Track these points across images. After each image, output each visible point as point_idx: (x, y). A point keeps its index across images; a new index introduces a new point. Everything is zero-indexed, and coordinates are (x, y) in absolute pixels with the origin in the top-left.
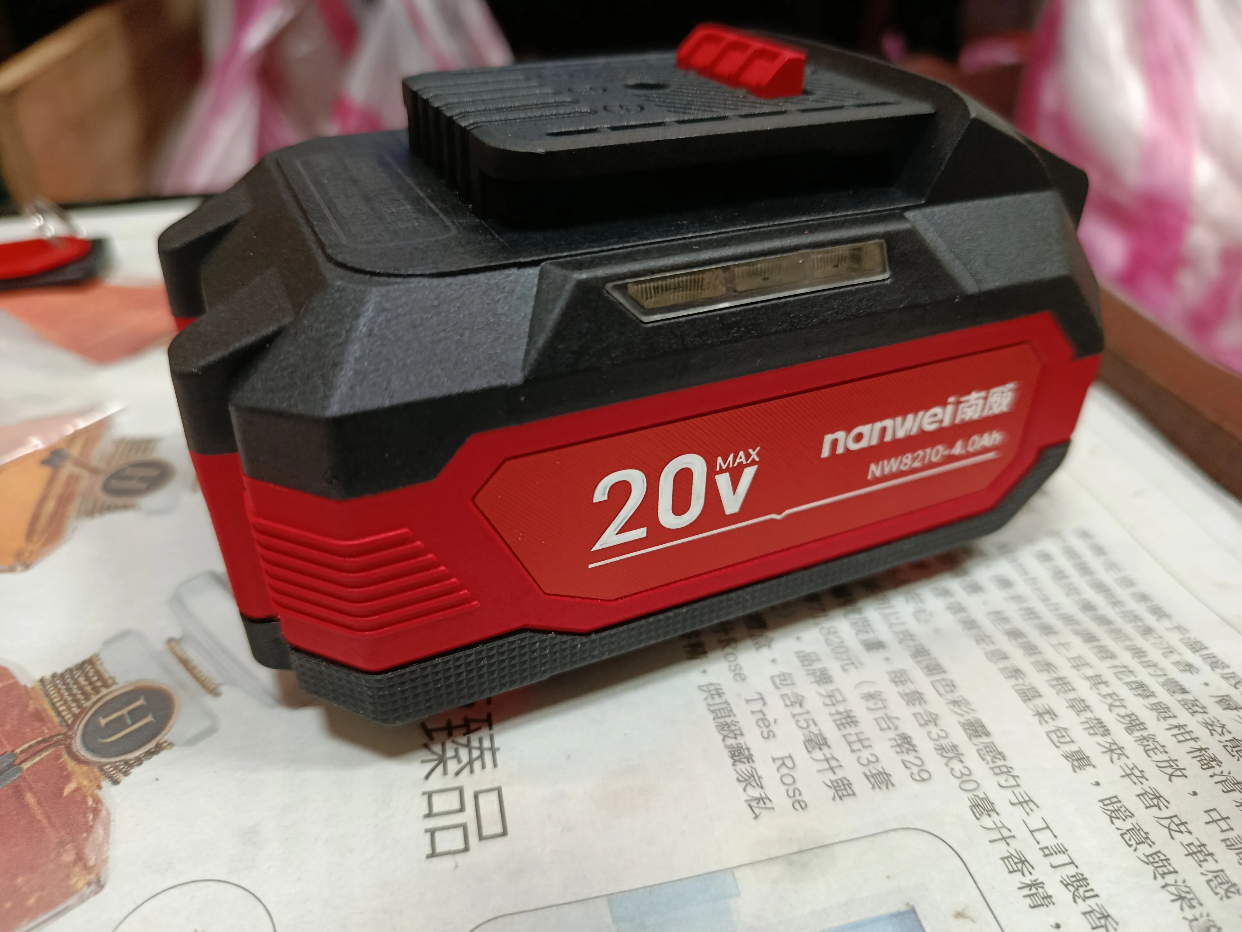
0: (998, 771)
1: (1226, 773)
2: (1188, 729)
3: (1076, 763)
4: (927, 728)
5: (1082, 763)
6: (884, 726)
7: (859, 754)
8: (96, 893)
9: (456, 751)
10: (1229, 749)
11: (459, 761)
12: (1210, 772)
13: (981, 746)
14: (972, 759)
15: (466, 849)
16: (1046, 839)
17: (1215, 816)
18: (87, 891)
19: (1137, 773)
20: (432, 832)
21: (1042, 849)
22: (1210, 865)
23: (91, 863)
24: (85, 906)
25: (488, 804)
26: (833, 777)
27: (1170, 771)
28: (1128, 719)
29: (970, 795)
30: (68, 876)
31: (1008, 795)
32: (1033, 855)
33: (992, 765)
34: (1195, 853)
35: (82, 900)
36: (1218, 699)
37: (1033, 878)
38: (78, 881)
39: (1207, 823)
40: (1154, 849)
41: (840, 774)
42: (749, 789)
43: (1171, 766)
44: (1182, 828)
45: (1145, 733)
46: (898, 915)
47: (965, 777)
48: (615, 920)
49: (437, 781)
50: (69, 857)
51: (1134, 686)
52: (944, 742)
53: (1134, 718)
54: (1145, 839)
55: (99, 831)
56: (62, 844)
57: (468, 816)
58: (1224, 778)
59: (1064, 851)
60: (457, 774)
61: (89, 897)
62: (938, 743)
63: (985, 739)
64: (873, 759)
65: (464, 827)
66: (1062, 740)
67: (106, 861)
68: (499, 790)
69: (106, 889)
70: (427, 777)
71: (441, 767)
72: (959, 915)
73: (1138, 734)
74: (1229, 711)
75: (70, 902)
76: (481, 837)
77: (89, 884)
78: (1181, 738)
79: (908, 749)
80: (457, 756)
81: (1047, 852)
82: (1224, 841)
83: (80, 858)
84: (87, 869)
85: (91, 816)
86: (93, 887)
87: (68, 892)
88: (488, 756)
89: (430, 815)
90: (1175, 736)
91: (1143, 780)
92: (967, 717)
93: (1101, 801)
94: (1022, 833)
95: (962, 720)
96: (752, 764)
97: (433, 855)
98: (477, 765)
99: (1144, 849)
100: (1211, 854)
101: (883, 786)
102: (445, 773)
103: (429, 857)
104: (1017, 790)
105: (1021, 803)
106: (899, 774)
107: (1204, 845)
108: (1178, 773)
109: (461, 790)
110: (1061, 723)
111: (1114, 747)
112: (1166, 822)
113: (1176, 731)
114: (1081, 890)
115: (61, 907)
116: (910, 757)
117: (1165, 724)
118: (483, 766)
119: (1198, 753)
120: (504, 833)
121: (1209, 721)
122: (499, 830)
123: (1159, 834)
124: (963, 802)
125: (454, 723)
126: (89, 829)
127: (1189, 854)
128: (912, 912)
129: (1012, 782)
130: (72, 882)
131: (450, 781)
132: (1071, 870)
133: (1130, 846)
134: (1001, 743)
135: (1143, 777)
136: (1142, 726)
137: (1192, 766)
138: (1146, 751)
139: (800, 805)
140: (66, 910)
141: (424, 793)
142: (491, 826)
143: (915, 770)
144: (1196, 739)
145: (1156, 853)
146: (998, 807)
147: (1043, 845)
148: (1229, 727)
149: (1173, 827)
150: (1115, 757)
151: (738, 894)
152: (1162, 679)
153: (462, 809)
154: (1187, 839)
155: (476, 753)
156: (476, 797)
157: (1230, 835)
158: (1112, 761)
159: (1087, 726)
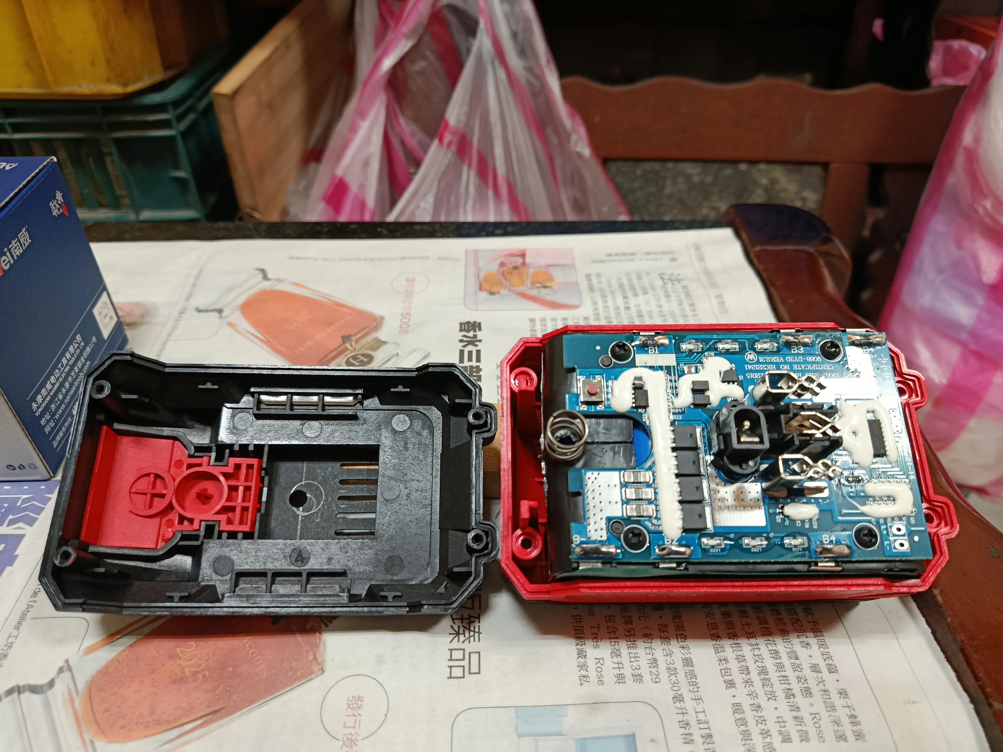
0: (691, 684)
1: (795, 702)
2: (788, 678)
3: (728, 685)
4: (666, 658)
5: (731, 686)
6: (648, 652)
7: (632, 664)
8: (322, 674)
9: (464, 631)
10: (803, 691)
11: (465, 636)
12: (788, 700)
13: (688, 671)
14: (681, 676)
15: (463, 677)
16: (701, 716)
17: (780, 720)
18: (319, 673)
19: (754, 694)
20: (451, 667)
21: (698, 720)
22: (768, 740)
23: (319, 661)
24: (319, 679)
25: (474, 657)
26: (619, 673)
27: (770, 696)
28: (762, 669)
29: (675, 692)
30: (311, 666)
31: (692, 695)
32: (693, 722)
33: (689, 681)
34: (763, 734)
35: (317, 676)
36: (812, 665)
37: (689, 731)
38: (315, 668)
39: (775, 722)
40: (747, 729)
41: (622, 671)
42: (582, 671)
43: (771, 694)
44: (763, 722)
45: (766, 677)
46: (627, 736)
47: (675, 684)
48: (517, 717)
49: (455, 644)
50: (311, 657)
51: (773, 652)
52: (671, 666)
53: (765, 668)
54: (745, 724)
55: (322, 648)
56: (308, 651)
57: (465, 663)
58: (793, 704)
59: (707, 723)
60: (463, 642)
61: (319, 676)
62: (669, 666)
63: (690, 668)
64: (638, 667)
65: (463, 667)
66: (726, 674)
67: (325, 661)
68: (479, 653)
69: (326, 673)
70: (451, 642)
71: (457, 637)
72: (652, 741)
73: (763, 677)
74: (813, 673)
75: (313, 676)
76: (470, 673)
77: (319, 670)
78: (782, 682)
79: (654, 666)
80: (464, 634)
81: (699, 722)
82: (779, 731)
83: (315, 658)
84: (319, 664)
85: (318, 641)
86: (321, 671)
87: (312, 673)
88: (477, 635)
89: (451, 660)
90: (780, 680)
91: (756, 698)
92: (686, 656)
93: (733, 704)
94: (692, 713)
95: (683, 657)
96: (585, 660)
97: (450, 677)
98: (472, 639)
99: (743, 728)
100: (770, 735)
101: (638, 682)
102: (458, 641)
103: (448, 678)
104: (696, 693)
105: (696, 699)
106: (647, 677)
107: (769, 731)
108: (773, 698)
109: (464, 650)
110: (728, 666)
111: (749, 681)
112: (757, 718)
113: (782, 678)
114: (708, 740)
115: (309, 678)
116: (654, 670)
117: (778, 674)
118: (474, 641)
119: (787, 691)
120: (479, 673)
121: (800, 676)
122: (477, 671)
123: (752, 723)
124: (671, 694)
125: (464, 617)
126: (318, 646)
127: (761, 734)
128: (633, 736)
129: (696, 689)
130: (313, 668)
131: (460, 645)
132: (707, 731)
133: (737, 725)
134: (697, 672)
135: (756, 697)
136: (767, 673)
137: (781, 695)
138: (763, 685)
139: (601, 682)
140: (311, 679)
141: (449, 650)
142: (474, 669)
143: (654, 677)
144: (789, 684)
145: (747, 731)
146: (685, 700)
147: (698, 719)
148: (808, 681)
149: (760, 721)
150: (748, 685)
151: (566, 716)
152: (788, 650)
153: (464, 659)
154: (763, 727)
155: (472, 633)
156: (470, 655)
157: (783, 729)
158: (745, 687)
159: (741, 669)
